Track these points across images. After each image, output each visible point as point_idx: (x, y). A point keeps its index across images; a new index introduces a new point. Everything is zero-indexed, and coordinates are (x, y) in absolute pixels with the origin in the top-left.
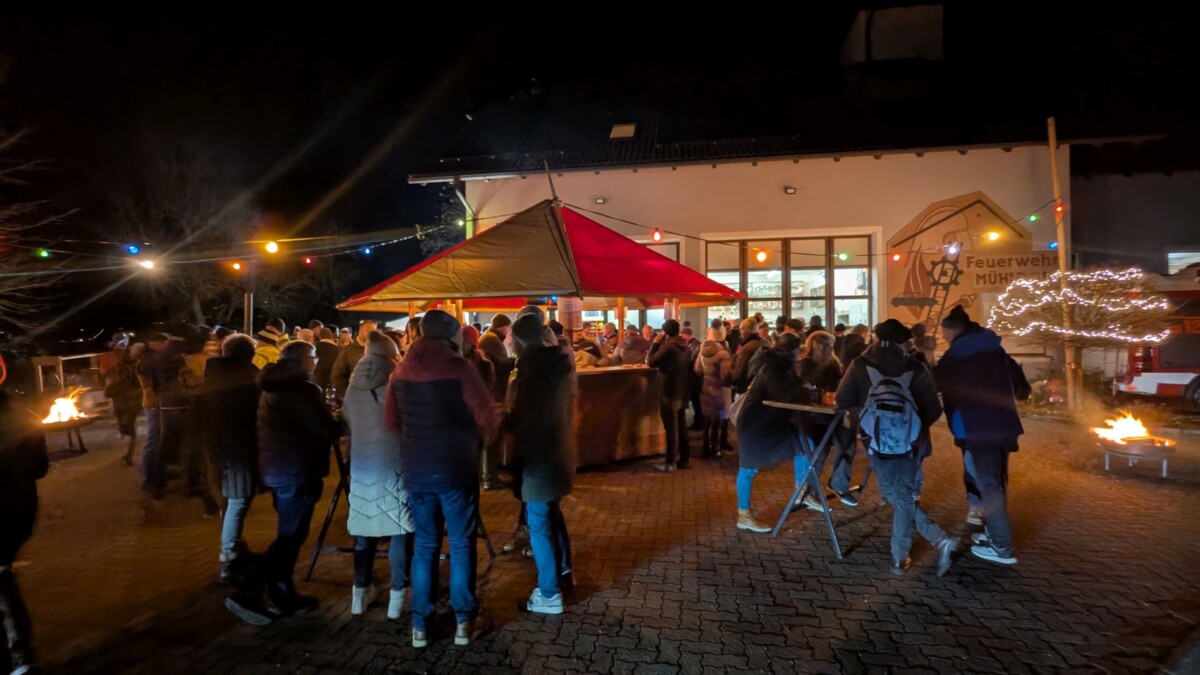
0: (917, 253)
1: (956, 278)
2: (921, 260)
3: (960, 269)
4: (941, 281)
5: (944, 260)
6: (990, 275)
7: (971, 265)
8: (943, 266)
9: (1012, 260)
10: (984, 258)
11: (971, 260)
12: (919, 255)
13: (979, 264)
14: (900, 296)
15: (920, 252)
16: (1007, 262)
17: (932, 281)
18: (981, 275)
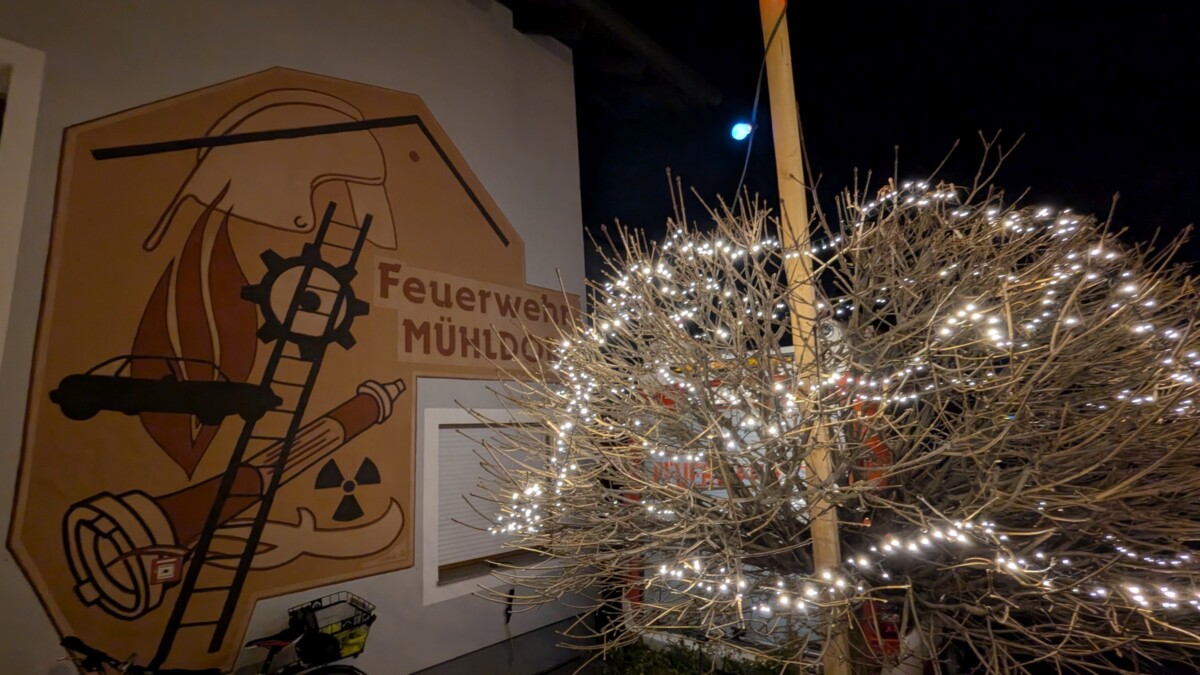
0: (212, 207)
1: (348, 321)
2: (223, 234)
3: (359, 295)
4: (296, 328)
5: (311, 258)
6: (439, 328)
7: (391, 288)
8: (306, 276)
9: (489, 294)
10: (425, 277)
11: (392, 275)
12: (215, 219)
13: (413, 288)
14: (109, 371)
15: (224, 205)
16: (478, 299)
17: (261, 321)
18: (418, 325)
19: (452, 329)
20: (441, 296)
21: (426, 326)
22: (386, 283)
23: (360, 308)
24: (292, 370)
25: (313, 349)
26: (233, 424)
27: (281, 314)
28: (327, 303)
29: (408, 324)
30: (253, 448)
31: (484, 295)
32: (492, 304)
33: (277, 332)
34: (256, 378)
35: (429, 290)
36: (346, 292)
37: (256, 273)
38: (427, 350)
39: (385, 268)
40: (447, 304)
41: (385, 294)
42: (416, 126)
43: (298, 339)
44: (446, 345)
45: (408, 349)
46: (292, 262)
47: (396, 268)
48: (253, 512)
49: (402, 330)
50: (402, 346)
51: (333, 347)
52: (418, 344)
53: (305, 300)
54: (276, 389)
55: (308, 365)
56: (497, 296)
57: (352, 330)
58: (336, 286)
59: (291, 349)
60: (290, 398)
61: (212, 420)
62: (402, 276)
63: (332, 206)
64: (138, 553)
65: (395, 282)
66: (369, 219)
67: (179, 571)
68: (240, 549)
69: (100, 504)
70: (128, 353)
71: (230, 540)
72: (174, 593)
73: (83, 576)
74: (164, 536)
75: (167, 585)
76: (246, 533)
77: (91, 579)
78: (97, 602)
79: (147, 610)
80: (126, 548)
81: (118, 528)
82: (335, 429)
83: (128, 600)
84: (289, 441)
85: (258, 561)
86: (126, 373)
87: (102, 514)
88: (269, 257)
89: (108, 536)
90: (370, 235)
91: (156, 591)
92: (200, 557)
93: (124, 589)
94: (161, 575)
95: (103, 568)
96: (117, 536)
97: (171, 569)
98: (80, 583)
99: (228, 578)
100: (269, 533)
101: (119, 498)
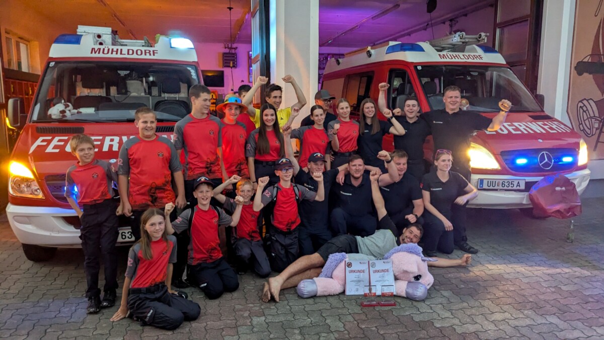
14: (586, 60)
64: (591, 118)
67: (599, 125)
69: (585, 102)
70: (590, 53)
72: (598, 131)
73: (581, 123)
74: (597, 115)
75: (596, 129)
77: (582, 124)
78: (583, 130)
79: (592, 135)
80: (589, 116)
81: (587, 110)
83: (589, 131)
86: (590, 61)
87: (584, 105)
89: (585, 112)
91: (594, 130)
92: (603, 122)
93: (588, 128)
94: (595, 126)
95: (584, 121)
96: (587, 112)
97: (597, 124)
98: (580, 124)
101: (587, 100)
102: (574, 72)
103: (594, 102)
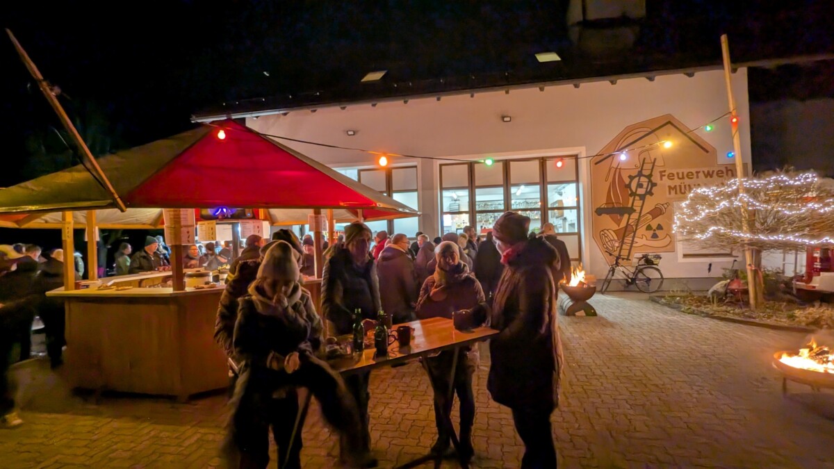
0: (617, 168)
1: (651, 189)
3: (654, 181)
4: (638, 193)
5: (640, 174)
6: (680, 186)
7: (663, 178)
8: (639, 179)
9: (699, 172)
10: (675, 172)
11: (663, 174)
12: (618, 170)
13: (671, 176)
14: (603, 207)
15: (619, 167)
16: (695, 174)
17: (630, 192)
18: (673, 186)
19: (685, 186)
20: (681, 176)
21: (675, 186)
22: (662, 176)
23: (654, 185)
24: (638, 203)
25: (642, 197)
26: (626, 216)
27: (634, 190)
28: (645, 185)
29: (670, 187)
30: (631, 221)
31: (698, 172)
32: (701, 175)
33: (633, 194)
34: (630, 206)
35: (676, 176)
36: (650, 181)
37: (627, 181)
38: (676, 193)
39: (661, 172)
40: (683, 178)
41: (661, 179)
42: (669, 125)
43: (639, 195)
44: (683, 191)
45: (670, 193)
46: (635, 177)
47: (665, 171)
48: (632, 234)
49: (667, 189)
50: (668, 192)
51: (648, 196)
52: (673, 192)
53: (640, 185)
54: (635, 208)
55: (642, 201)
56: (703, 172)
57: (653, 191)
58: (647, 180)
59: (637, 198)
60: (638, 209)
61: (622, 215)
62: (666, 173)
63: (644, 159)
64: (612, 240)
65: (664, 175)
66: (655, 159)
67: (619, 245)
68: (630, 242)
69: (605, 231)
70: (606, 203)
71: (628, 240)
72: (619, 249)
74: (616, 238)
75: (617, 247)
76: (631, 239)
77: (605, 244)
78: (607, 248)
79: (614, 251)
80: (610, 240)
81: (608, 236)
82: (650, 217)
83: (611, 249)
84: (638, 220)
85: (634, 245)
86: (606, 206)
87: (605, 233)
88: (630, 177)
90: (656, 164)
91: (615, 247)
92: (622, 243)
93: (611, 247)
95: (607, 243)
98: (603, 245)
99: (628, 248)
100: (636, 239)
101: (608, 230)
102: (594, 213)
103: (614, 231)
